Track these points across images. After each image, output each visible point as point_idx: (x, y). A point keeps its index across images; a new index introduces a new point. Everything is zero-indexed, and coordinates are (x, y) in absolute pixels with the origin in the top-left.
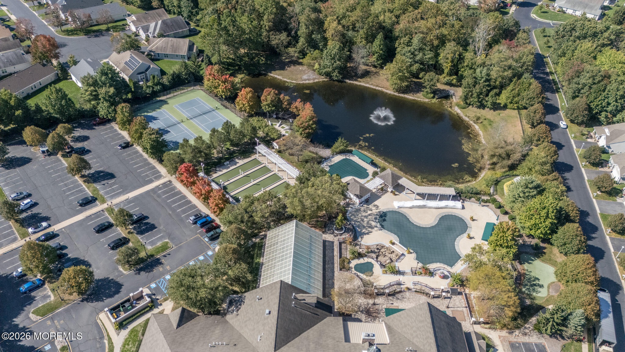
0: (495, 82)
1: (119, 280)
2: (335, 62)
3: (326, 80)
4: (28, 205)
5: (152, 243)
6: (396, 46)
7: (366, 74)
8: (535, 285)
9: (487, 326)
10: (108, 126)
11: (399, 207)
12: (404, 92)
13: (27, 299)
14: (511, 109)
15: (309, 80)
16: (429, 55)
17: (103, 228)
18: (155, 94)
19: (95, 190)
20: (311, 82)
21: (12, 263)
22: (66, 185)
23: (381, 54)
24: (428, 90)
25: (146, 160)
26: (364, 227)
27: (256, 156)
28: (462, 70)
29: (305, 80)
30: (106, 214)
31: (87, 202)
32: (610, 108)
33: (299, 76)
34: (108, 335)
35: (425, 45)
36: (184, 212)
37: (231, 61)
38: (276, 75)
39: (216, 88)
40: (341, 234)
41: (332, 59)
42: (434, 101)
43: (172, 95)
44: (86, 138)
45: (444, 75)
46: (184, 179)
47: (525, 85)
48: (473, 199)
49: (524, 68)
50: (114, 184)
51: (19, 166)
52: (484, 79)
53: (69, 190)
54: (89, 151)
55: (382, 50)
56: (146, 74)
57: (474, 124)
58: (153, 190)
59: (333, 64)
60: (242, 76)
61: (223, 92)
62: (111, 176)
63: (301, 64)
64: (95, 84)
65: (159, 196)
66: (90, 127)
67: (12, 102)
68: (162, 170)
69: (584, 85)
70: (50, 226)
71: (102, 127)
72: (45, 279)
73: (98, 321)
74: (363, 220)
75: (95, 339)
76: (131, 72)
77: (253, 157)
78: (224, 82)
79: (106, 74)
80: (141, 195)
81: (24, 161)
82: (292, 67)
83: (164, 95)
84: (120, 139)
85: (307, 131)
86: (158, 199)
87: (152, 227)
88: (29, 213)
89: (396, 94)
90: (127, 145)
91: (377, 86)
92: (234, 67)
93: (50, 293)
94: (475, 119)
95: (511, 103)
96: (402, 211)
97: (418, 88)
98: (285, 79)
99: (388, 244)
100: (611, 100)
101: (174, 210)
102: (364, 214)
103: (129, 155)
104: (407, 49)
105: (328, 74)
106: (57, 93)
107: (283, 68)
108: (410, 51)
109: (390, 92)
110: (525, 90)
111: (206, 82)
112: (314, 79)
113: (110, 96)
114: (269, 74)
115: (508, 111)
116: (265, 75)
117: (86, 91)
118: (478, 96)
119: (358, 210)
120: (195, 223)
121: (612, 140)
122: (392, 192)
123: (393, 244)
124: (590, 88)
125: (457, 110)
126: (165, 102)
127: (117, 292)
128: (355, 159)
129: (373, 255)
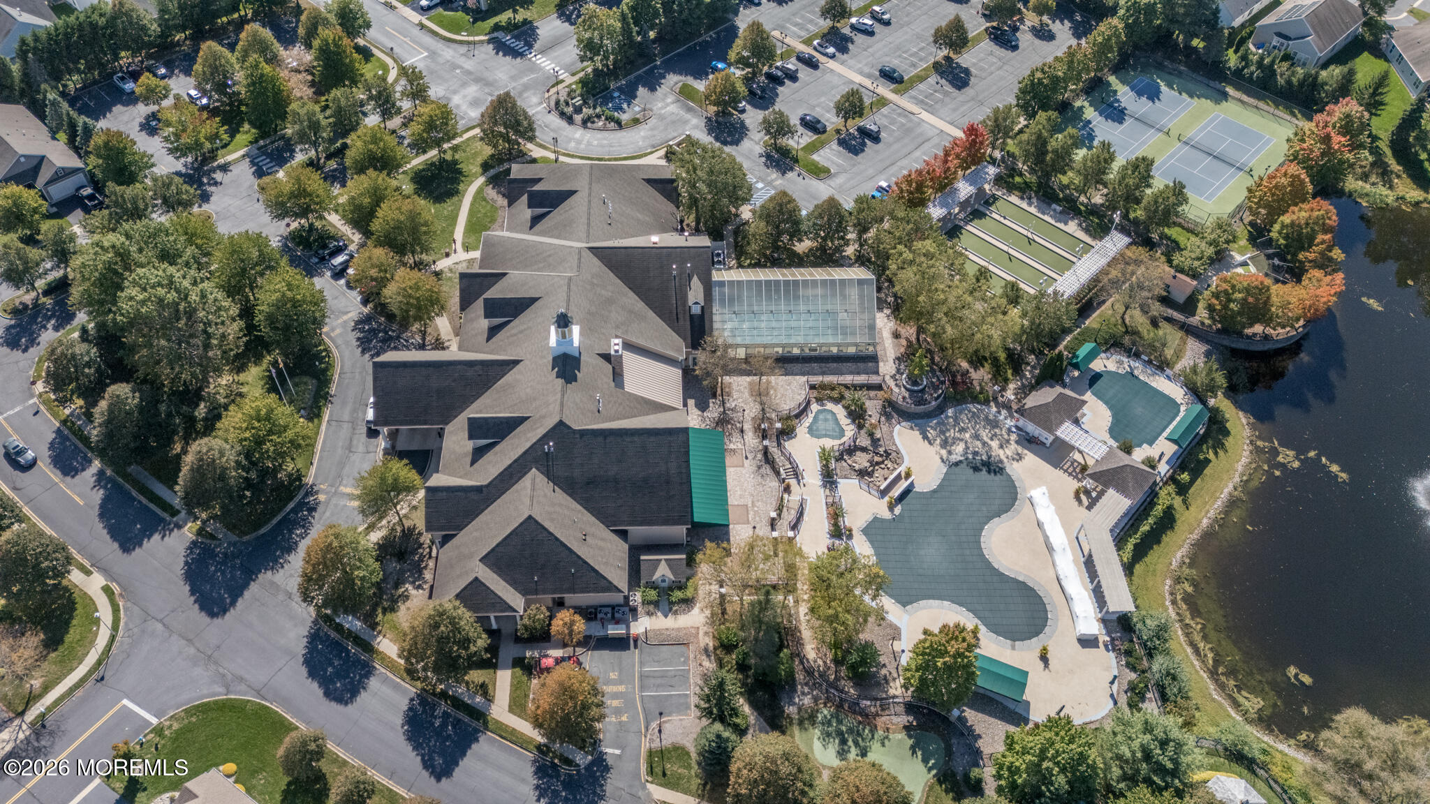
1: (746, 141)
19: (922, 78)
22: (922, 49)
26: (943, 432)
31: (888, 75)
53: (913, 54)
56: (1287, 46)
62: (962, 85)
70: (832, 57)
80: (929, 128)
87: (859, 152)
88: (853, 34)
96: (1024, 506)
102: (984, 434)
119: (993, 424)
122: (1081, 488)
126: (1221, 99)
129: (864, 441)
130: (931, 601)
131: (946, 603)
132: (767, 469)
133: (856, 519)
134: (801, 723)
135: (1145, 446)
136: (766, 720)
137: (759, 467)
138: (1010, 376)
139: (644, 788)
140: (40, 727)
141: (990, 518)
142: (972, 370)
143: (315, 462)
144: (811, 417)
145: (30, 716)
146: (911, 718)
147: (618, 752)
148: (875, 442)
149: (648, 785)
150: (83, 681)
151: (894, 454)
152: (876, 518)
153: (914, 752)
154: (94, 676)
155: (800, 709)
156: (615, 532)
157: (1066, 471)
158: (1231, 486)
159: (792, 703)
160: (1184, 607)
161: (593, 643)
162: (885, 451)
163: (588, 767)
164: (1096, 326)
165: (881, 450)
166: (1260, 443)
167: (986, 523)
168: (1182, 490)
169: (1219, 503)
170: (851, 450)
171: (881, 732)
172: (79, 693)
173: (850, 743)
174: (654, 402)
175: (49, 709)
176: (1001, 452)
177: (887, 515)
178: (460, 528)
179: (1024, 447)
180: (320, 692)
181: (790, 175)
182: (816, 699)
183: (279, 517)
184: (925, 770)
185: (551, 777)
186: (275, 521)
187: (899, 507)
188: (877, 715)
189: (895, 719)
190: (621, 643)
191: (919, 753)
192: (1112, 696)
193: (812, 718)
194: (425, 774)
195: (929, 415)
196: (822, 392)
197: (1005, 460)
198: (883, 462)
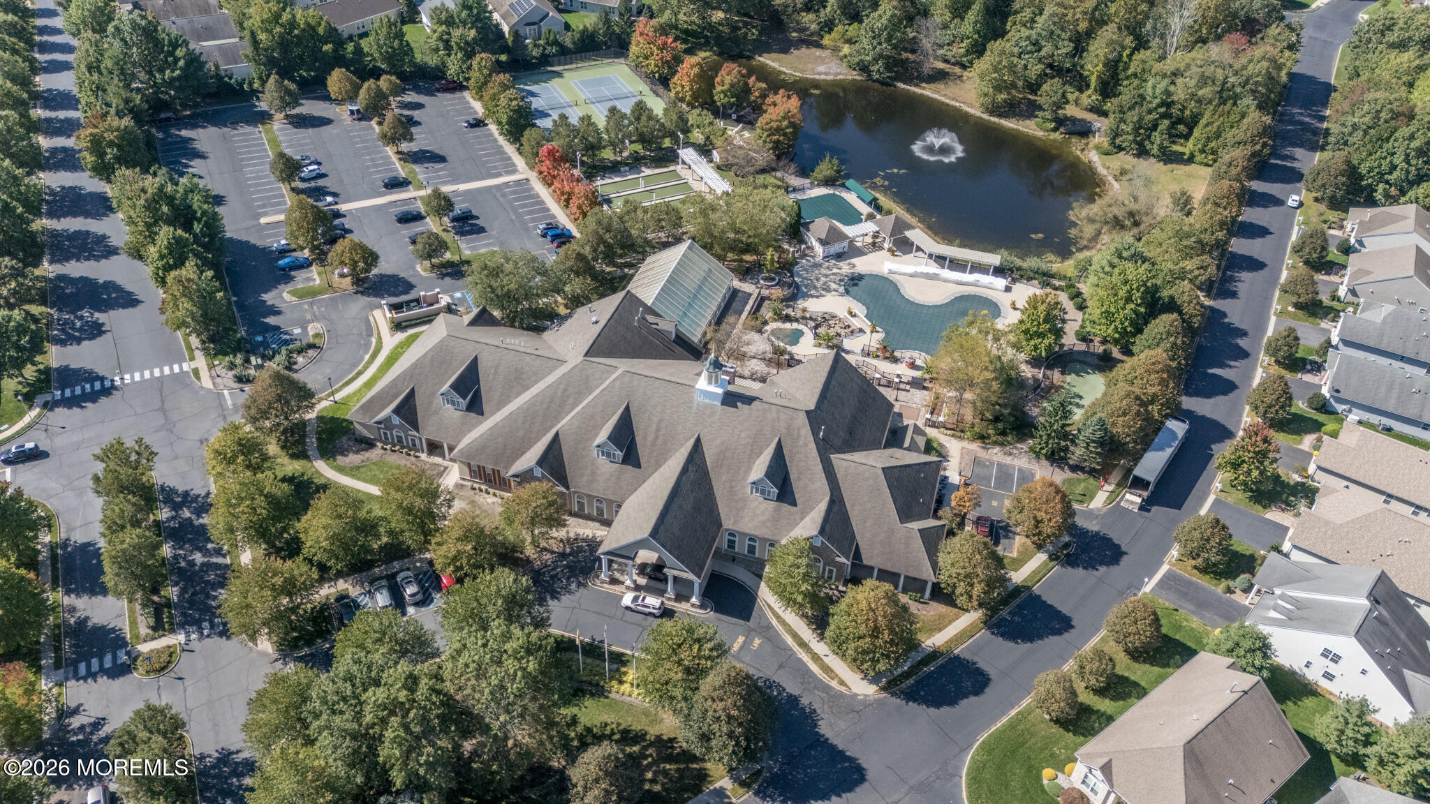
0: (1182, 111)
1: (413, 280)
2: (880, 44)
3: (859, 78)
4: (314, 174)
5: (472, 249)
6: (1008, 28)
7: (939, 76)
9: (949, 432)
10: (458, 95)
11: (891, 272)
12: (1000, 116)
13: (285, 276)
14: (1201, 163)
15: (826, 74)
16: (1066, 47)
17: (409, 218)
18: (545, 60)
19: (413, 172)
20: (830, 78)
21: (274, 235)
22: (372, 160)
23: (976, 41)
24: (1048, 115)
25: (501, 147)
26: (815, 288)
27: (679, 168)
28: (1125, 83)
29: (820, 74)
30: (419, 203)
31: (395, 184)
32: (1392, 178)
33: (810, 66)
34: (379, 334)
35: (1063, 29)
36: (534, 220)
37: (695, 28)
38: (770, 61)
39: (646, 58)
40: (769, 287)
41: (874, 38)
42: (1057, 136)
43: (574, 66)
44: (419, 106)
45: (1089, 92)
46: (544, 169)
47: (1232, 117)
48: (1035, 282)
49: (1248, 87)
50: (441, 169)
51: (314, 126)
52: (1158, 100)
53: (376, 166)
54: (417, 123)
55: (978, 32)
56: (540, 28)
57: (1113, 182)
58: (498, 187)
59: (874, 48)
60: (708, 54)
61: (656, 66)
62: (442, 159)
63: (820, 46)
64: (450, 22)
65: (504, 195)
66: (430, 93)
67: (321, 30)
68: (519, 162)
69: (1355, 127)
70: (336, 203)
71: (448, 95)
72: (314, 260)
73: (371, 318)
74: (818, 280)
75: (361, 335)
76: (516, 19)
77: (672, 168)
78: (662, 49)
79: (470, 8)
80: (478, 190)
81: (323, 122)
82: (803, 50)
83: (559, 64)
84: (470, 114)
85: (774, 138)
86: (501, 199)
87: (481, 230)
88: (313, 184)
89: (985, 116)
90: (478, 124)
91: (954, 99)
92: (697, 38)
93: (316, 276)
94: (1117, 173)
95: (1202, 151)
96: (893, 277)
97: (1030, 110)
98: (784, 69)
99: (843, 314)
100: (1398, 159)
101: (519, 216)
102: (824, 272)
103: (478, 137)
104: (1025, 32)
105: (863, 68)
106: (390, 27)
107: (785, 51)
108: (1028, 38)
109: (976, 111)
110: (1232, 127)
111: (634, 49)
112: (837, 74)
113: (467, 43)
114: (758, 58)
115: (1193, 168)
116: (750, 58)
117: (435, 31)
118: (1136, 130)
119: (817, 266)
120: (544, 236)
121: (1370, 230)
122: (889, 250)
123: (854, 316)
124: (1365, 133)
125: (1094, 157)
126: (558, 75)
127: (406, 292)
128: (851, 198)
129: (810, 323)
148: (811, 319)
149: (1091, 506)
151: (826, 315)
163: (1072, 535)
173: (1071, 400)
176: (844, 270)
179: (844, 261)
180: (973, 699)
185: (1077, 560)
189: (1056, 376)
194: (1066, 635)
195: (799, 289)
197: (852, 271)
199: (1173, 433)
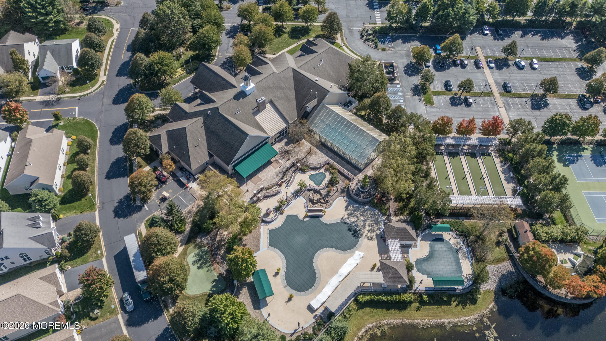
8: (199, 260)
26: (355, 210)
74: (362, 216)
102: (369, 222)
129: (324, 192)
130: (279, 252)
131: (283, 256)
132: (281, 175)
133: (288, 211)
134: (196, 245)
135: (426, 276)
136: (189, 236)
137: (280, 173)
138: (405, 214)
139: (142, 223)
140: (58, 100)
141: (332, 247)
142: (393, 201)
143: (176, 85)
144: (318, 172)
145: (59, 96)
146: (225, 273)
147: (147, 209)
148: (328, 195)
149: (143, 224)
150: (76, 97)
151: (329, 204)
152: (297, 216)
153: (213, 282)
154: (79, 98)
155: (201, 242)
156: (209, 153)
157: (381, 257)
158: (448, 320)
159: (201, 238)
160: (368, 336)
161: (176, 179)
162: (327, 201)
163: (137, 206)
164: (466, 224)
165: (326, 199)
166: (486, 320)
167: (329, 247)
168: (422, 303)
169: (434, 321)
170: (316, 192)
171: (212, 268)
172: (72, 99)
173: (200, 262)
174: (261, 126)
175: (64, 97)
176: (367, 232)
177: (301, 217)
178: (175, 121)
179: (377, 238)
180: (110, 137)
181: (417, 97)
182: (208, 243)
183: (153, 92)
184: (210, 289)
185: (127, 200)
186: (151, 92)
187: (308, 219)
188: (218, 263)
189: (221, 269)
190: (182, 185)
191: (214, 283)
192: (296, 330)
193: (200, 247)
194: (105, 174)
195: (357, 202)
196: (329, 167)
197: (364, 235)
198: (323, 203)
199: (139, 270)
